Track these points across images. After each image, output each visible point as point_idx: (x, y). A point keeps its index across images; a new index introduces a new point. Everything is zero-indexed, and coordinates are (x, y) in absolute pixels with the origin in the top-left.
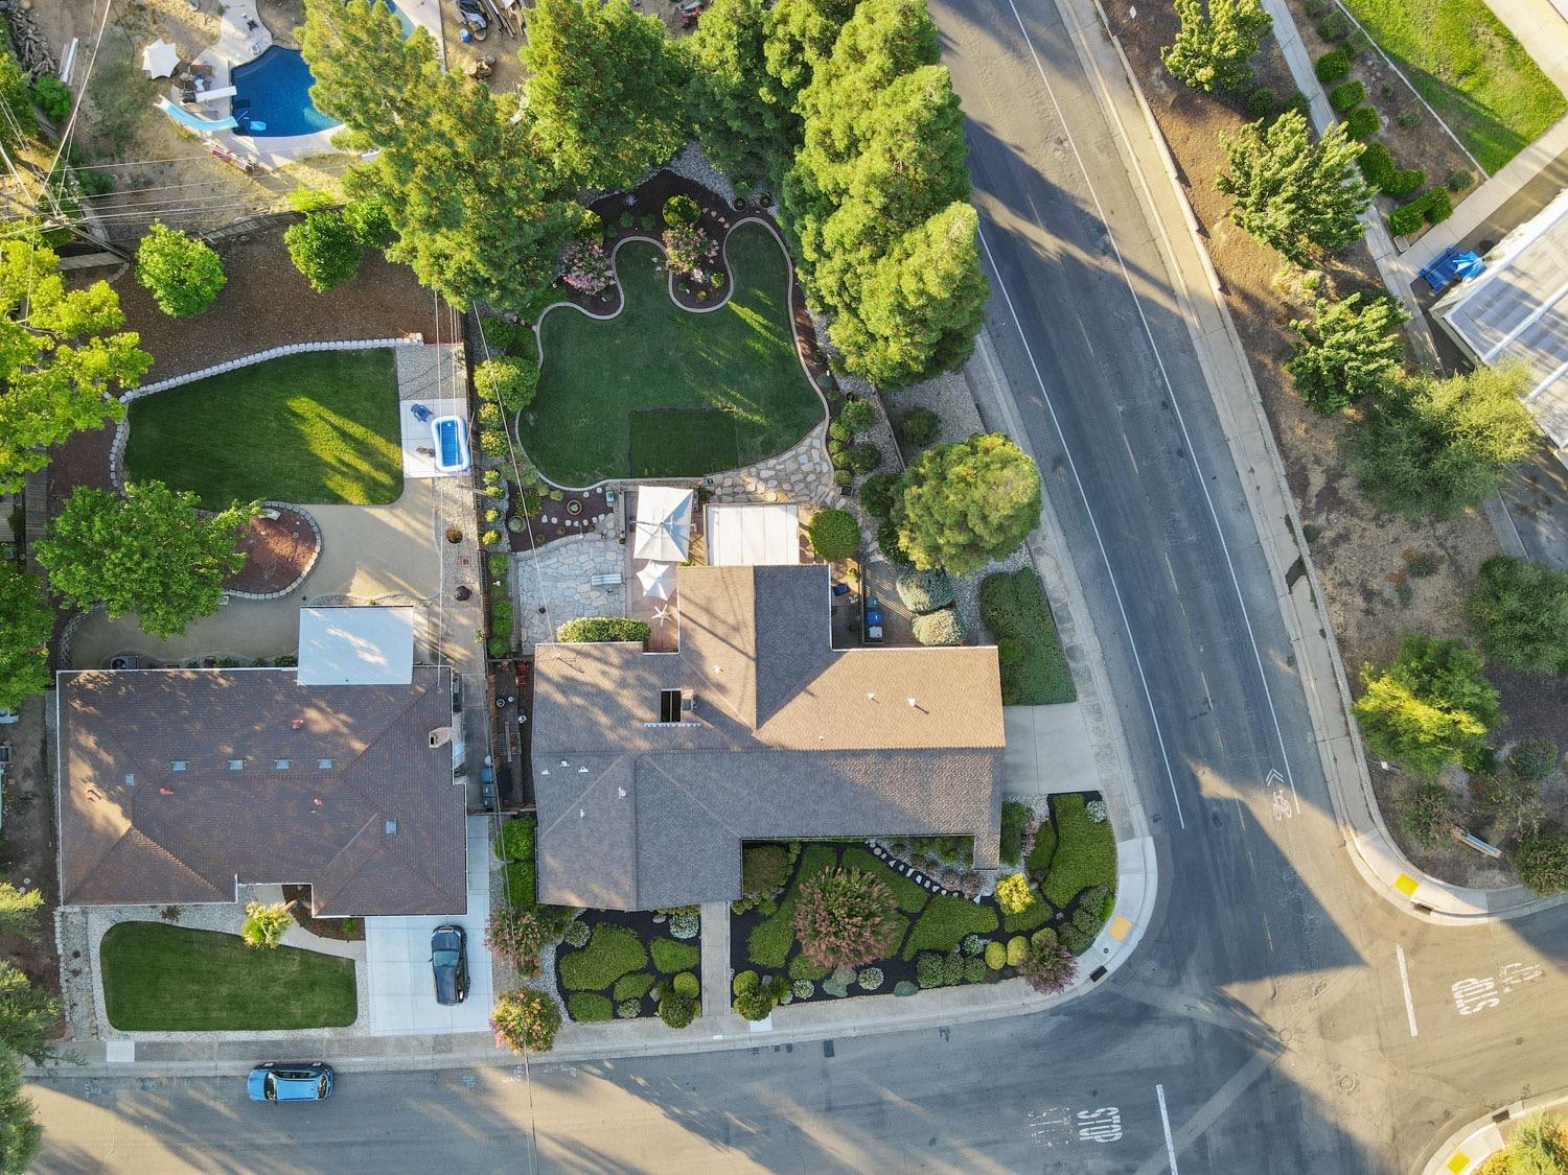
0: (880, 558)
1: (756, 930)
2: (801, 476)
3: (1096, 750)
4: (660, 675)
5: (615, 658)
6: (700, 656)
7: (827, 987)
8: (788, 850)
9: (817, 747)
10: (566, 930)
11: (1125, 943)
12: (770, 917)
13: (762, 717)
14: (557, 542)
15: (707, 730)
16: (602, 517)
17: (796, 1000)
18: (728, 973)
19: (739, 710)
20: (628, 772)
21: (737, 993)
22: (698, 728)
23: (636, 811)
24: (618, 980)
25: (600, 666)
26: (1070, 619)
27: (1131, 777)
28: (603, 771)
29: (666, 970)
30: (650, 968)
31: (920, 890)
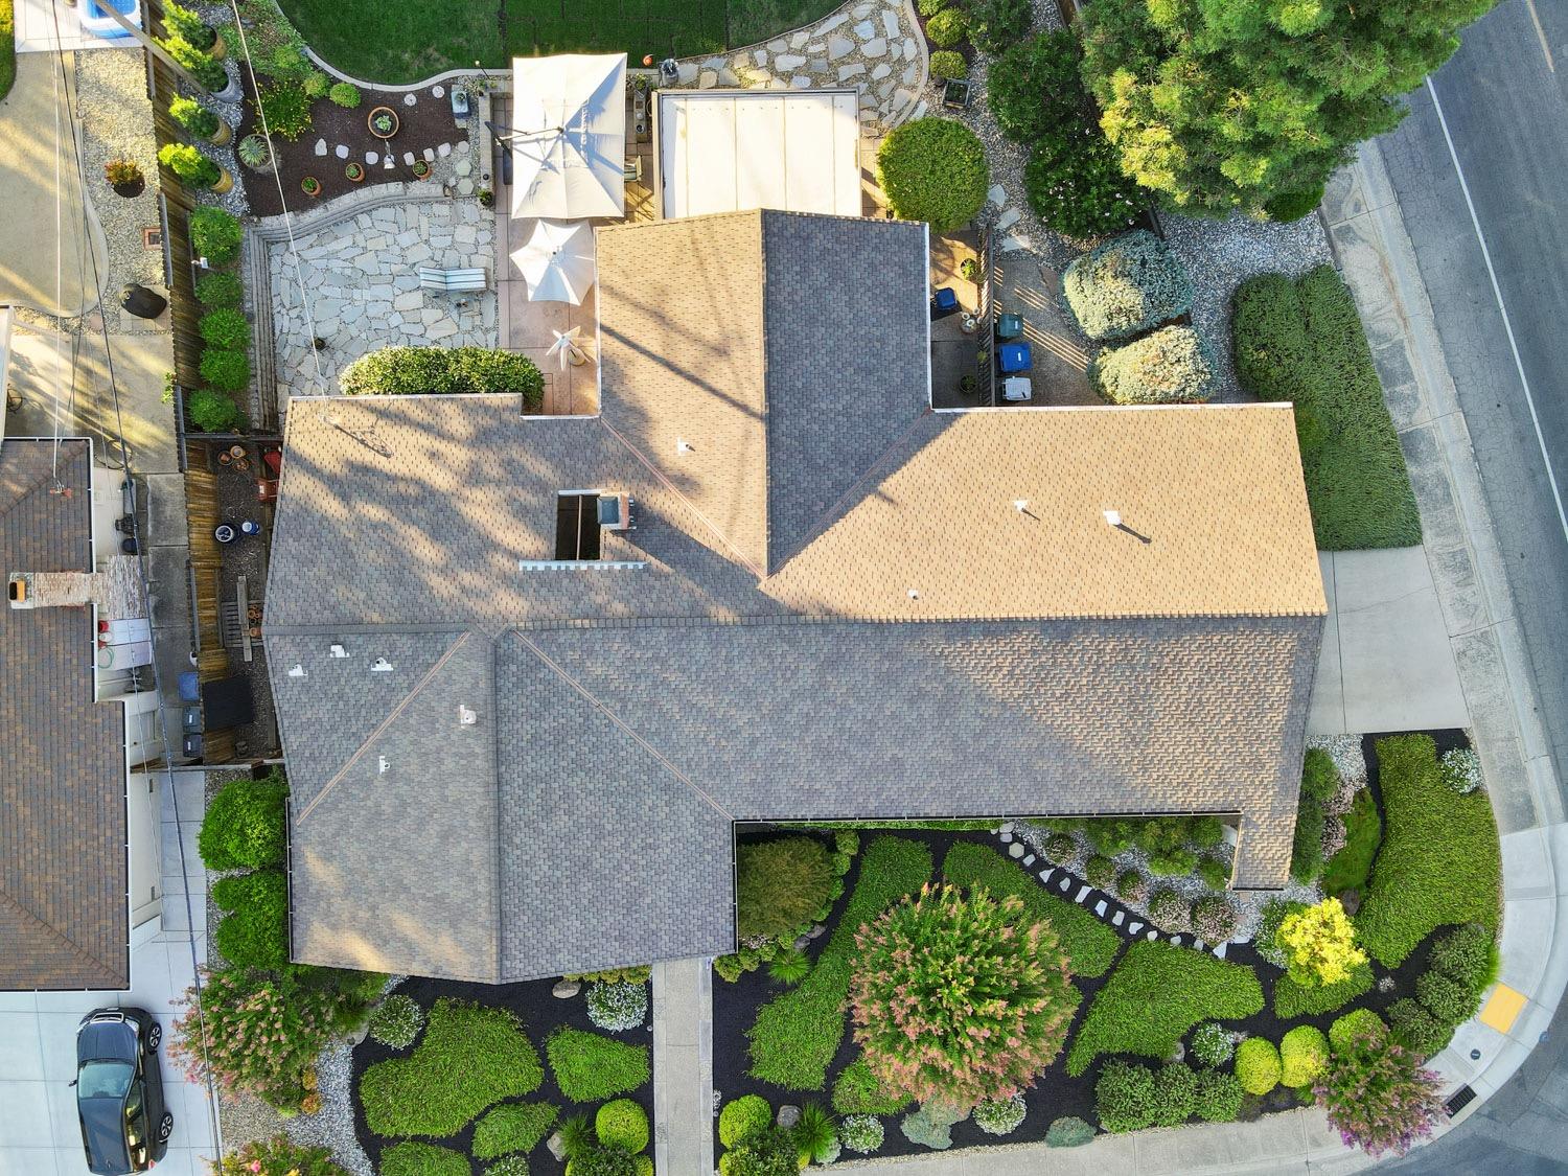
0: (1022, 242)
1: (767, 1013)
2: (860, 68)
3: (1458, 645)
4: (559, 465)
5: (458, 424)
6: (642, 416)
7: (910, 1129)
8: (832, 847)
9: (904, 614)
10: (371, 1014)
11: (1513, 1038)
12: (795, 986)
13: (779, 553)
14: (347, 200)
15: (659, 575)
16: (444, 149)
17: (847, 1155)
18: (708, 1098)
19: (730, 533)
20: (480, 669)
21: (726, 1141)
22: (638, 574)
23: (498, 756)
24: (481, 1116)
25: (426, 441)
26: (1408, 376)
27: (1530, 701)
28: (429, 666)
29: (580, 1095)
30: (548, 1091)
31: (1104, 931)
